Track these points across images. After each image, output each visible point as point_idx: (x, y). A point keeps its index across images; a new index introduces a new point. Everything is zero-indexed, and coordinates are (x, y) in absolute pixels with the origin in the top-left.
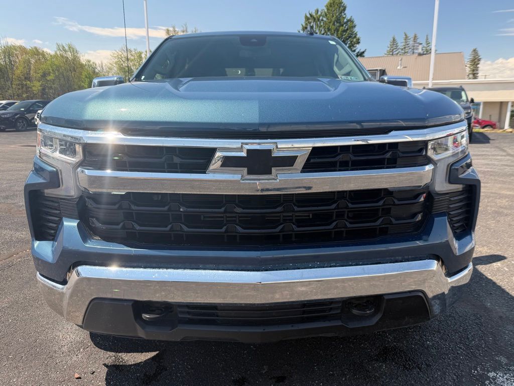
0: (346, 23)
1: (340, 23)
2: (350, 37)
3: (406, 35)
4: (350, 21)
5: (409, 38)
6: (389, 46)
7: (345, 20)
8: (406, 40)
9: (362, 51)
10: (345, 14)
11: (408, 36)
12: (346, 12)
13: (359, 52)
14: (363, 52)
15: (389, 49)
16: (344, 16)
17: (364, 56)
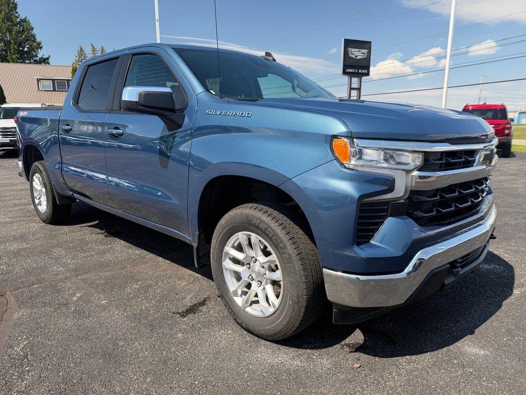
0: (19, 23)
1: (12, 22)
2: (28, 40)
3: (93, 46)
4: (25, 21)
5: (97, 50)
6: (77, 55)
7: (18, 20)
8: (93, 51)
9: (45, 57)
10: (17, 13)
11: (95, 47)
12: (17, 10)
13: (42, 58)
14: (48, 59)
15: (77, 59)
16: (17, 15)
17: (49, 63)
